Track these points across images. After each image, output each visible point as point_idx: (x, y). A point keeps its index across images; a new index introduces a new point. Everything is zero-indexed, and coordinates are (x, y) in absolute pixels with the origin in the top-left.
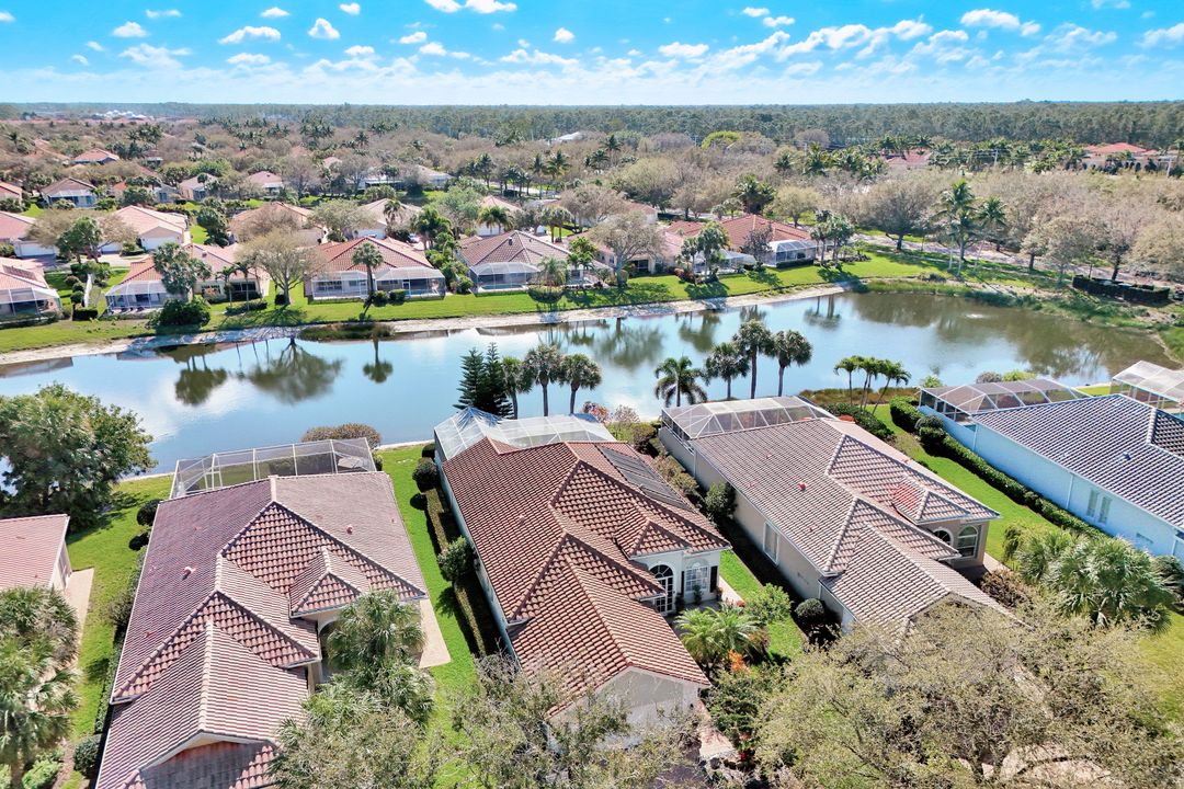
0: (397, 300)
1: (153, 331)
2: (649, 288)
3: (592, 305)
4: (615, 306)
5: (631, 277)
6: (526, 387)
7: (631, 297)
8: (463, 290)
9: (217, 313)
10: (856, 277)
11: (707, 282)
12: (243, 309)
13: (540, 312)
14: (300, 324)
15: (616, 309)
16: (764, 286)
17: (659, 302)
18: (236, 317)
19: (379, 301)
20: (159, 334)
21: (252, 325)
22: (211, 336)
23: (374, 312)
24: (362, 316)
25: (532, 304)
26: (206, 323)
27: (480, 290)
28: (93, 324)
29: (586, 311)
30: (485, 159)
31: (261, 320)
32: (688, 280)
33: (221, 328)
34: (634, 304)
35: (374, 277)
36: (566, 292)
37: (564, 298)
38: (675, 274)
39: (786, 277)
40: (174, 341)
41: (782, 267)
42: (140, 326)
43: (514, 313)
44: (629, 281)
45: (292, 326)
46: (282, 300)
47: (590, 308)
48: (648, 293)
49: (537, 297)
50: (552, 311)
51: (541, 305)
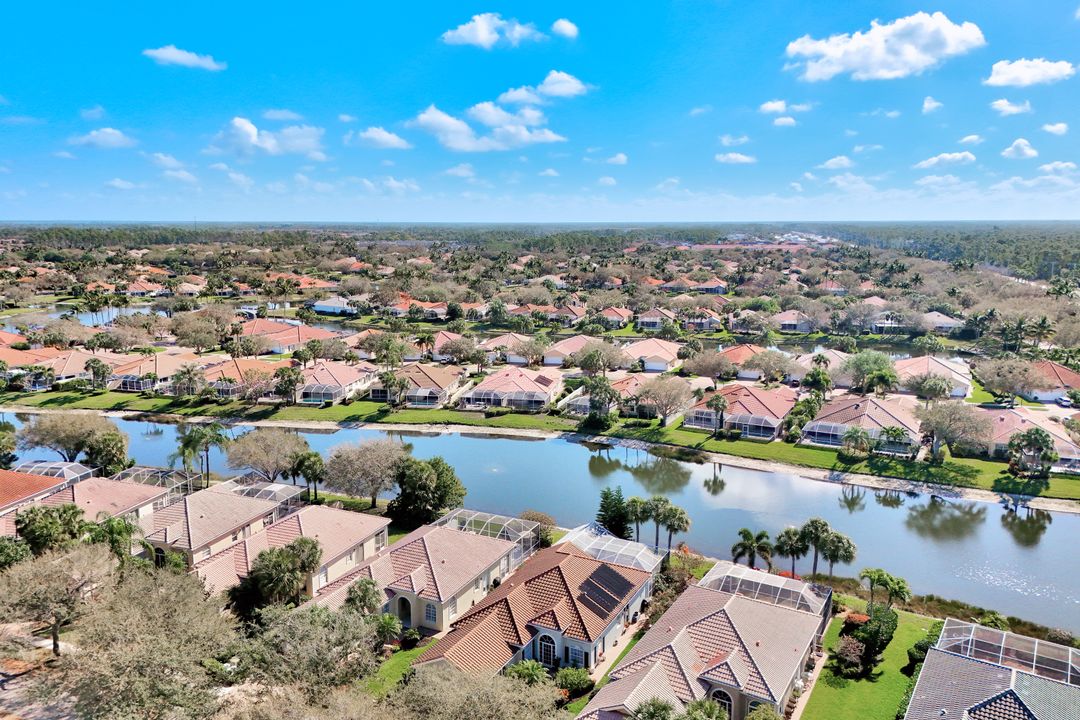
0: (734, 438)
1: (577, 429)
2: (961, 469)
3: (883, 474)
4: (905, 479)
5: (955, 456)
7: (930, 474)
8: (789, 439)
9: (617, 426)
11: (1031, 477)
12: (636, 425)
13: (833, 470)
14: (657, 442)
17: (955, 485)
18: (626, 430)
19: (719, 436)
20: (580, 432)
21: (630, 437)
23: (712, 444)
24: (699, 444)
25: (832, 458)
26: (605, 430)
27: (807, 442)
29: (873, 479)
30: (991, 314)
31: (639, 435)
32: (1012, 471)
33: (612, 435)
34: (926, 481)
36: (870, 458)
37: (865, 463)
38: (1007, 462)
40: (583, 438)
42: (573, 424)
44: (949, 459)
45: (652, 443)
46: (662, 423)
47: (880, 476)
48: (953, 475)
49: (841, 457)
50: (845, 471)
51: (839, 464)
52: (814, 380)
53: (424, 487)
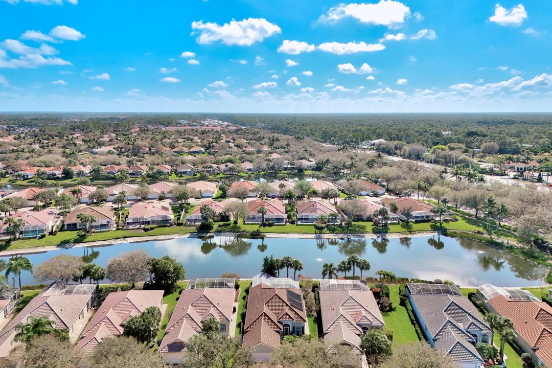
0: (270, 225)
1: (197, 231)
2: (359, 226)
5: (354, 221)
7: (350, 230)
8: (293, 223)
9: (215, 226)
10: (446, 229)
11: (382, 226)
12: (224, 225)
13: (316, 233)
14: (239, 232)
15: (343, 235)
16: (405, 230)
17: (360, 233)
18: (220, 228)
19: (264, 225)
20: (198, 232)
21: (225, 231)
22: (212, 234)
23: (262, 229)
24: (258, 230)
25: (314, 230)
26: (212, 230)
27: (299, 223)
28: (182, 227)
29: (332, 235)
30: (328, 160)
31: (228, 229)
32: (375, 225)
34: (350, 233)
35: (265, 216)
36: (327, 226)
37: (326, 229)
38: (372, 221)
39: (416, 227)
40: (202, 235)
41: (417, 222)
42: (193, 229)
43: (307, 233)
44: (353, 223)
45: (236, 232)
46: (236, 222)
47: (334, 233)
48: (357, 229)
49: (316, 227)
50: (320, 233)
51: (317, 231)
52: (290, 195)
53: (169, 272)
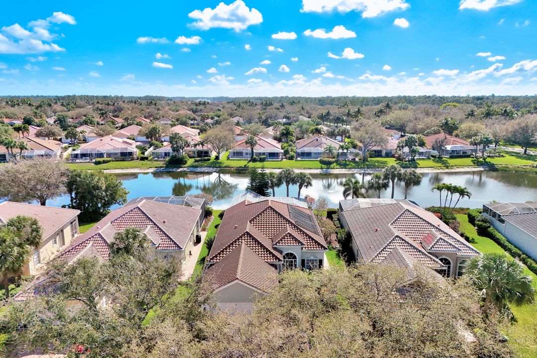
0: (262, 160)
1: (165, 166)
2: (378, 162)
3: (347, 167)
4: (358, 168)
5: (371, 157)
6: (279, 184)
7: (367, 165)
8: (291, 158)
9: (190, 162)
10: (493, 164)
11: (409, 161)
12: (201, 160)
13: (322, 168)
14: (220, 167)
15: (359, 170)
16: (439, 165)
17: (381, 168)
18: (197, 163)
19: (254, 160)
20: (167, 167)
21: (202, 166)
22: (185, 169)
23: (251, 165)
24: (245, 165)
25: (319, 165)
26: (185, 164)
27: (299, 158)
28: (145, 162)
29: (344, 170)
31: (206, 165)
32: (400, 160)
33: (190, 167)
34: (368, 168)
35: (254, 151)
36: (336, 162)
37: (335, 164)
38: (394, 157)
39: (452, 162)
40: (171, 170)
41: (451, 157)
42: (161, 164)
43: (310, 168)
44: (369, 159)
45: (217, 167)
46: (217, 158)
47: (346, 168)
48: (377, 164)
49: (322, 162)
50: (327, 168)
51: (323, 166)
52: (287, 132)
